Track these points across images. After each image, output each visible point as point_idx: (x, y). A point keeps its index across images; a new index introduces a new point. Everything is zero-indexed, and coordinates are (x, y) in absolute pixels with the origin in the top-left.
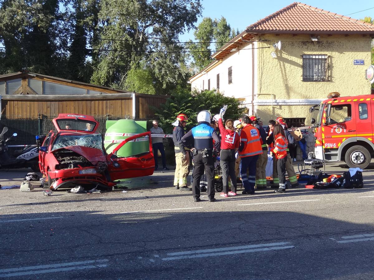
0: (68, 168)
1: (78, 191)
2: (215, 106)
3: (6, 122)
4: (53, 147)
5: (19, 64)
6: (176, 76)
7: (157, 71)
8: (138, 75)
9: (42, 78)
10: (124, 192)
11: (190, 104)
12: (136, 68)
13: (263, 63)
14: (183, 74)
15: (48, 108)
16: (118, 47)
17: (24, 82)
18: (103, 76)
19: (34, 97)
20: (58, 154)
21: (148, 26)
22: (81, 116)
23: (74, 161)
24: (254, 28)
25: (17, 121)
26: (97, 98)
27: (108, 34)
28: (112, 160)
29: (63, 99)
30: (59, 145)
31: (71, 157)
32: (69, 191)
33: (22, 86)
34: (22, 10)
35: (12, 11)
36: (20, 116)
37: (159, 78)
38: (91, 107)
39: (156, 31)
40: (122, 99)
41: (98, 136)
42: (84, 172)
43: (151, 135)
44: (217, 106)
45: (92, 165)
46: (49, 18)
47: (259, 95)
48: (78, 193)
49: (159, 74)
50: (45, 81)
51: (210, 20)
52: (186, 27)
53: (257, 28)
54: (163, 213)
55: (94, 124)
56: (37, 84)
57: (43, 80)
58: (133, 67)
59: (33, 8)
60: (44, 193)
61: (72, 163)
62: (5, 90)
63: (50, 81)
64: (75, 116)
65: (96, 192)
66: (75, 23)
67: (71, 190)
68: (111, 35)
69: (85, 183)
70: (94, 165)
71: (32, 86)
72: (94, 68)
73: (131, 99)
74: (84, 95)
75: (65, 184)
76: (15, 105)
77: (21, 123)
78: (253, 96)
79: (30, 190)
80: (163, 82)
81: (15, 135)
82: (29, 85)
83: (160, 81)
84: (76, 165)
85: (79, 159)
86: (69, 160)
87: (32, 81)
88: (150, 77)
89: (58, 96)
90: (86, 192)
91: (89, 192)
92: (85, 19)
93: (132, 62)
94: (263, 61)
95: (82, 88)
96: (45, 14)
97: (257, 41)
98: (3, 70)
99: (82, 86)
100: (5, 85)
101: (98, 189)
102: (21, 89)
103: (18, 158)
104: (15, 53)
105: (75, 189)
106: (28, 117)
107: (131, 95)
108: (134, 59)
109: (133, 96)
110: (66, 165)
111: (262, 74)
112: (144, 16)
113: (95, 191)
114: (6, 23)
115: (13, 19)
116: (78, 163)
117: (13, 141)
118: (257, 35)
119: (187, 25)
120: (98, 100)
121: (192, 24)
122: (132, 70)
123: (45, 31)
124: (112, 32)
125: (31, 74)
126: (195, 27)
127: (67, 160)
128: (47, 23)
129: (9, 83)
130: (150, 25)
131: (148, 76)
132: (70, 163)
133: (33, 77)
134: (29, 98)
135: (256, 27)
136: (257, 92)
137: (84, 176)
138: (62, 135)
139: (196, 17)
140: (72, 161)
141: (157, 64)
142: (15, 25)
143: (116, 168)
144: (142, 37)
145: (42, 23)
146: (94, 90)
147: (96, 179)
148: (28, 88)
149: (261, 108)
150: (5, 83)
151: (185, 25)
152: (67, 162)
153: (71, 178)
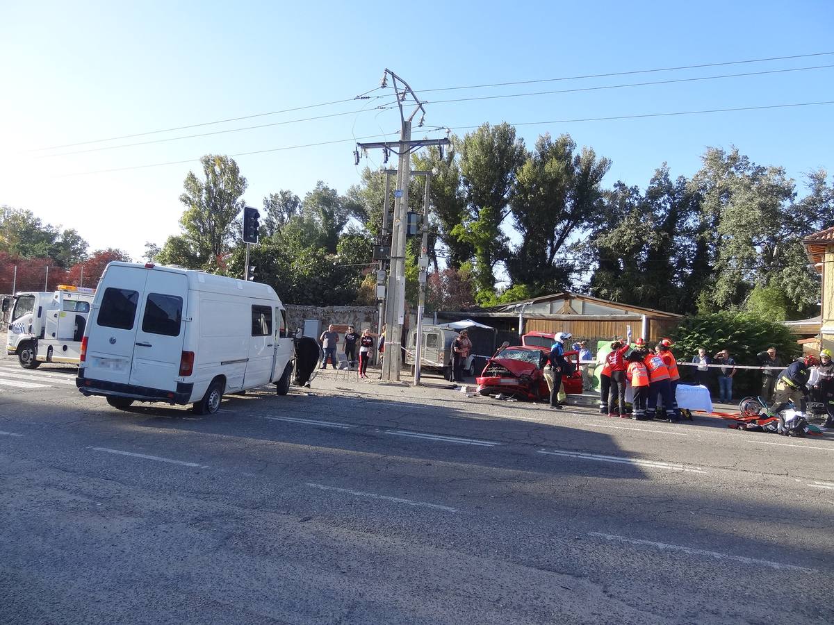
0: (493, 377)
8: (764, 295)
9: (582, 298)
17: (566, 302)
19: (575, 317)
23: (498, 371)
30: (500, 357)
31: (499, 368)
32: (493, 397)
33: (564, 306)
37: (792, 298)
40: (631, 321)
41: (536, 352)
42: (504, 381)
45: (516, 377)
47: (828, 320)
48: (498, 399)
49: (792, 294)
50: (585, 301)
53: (823, 237)
56: (577, 304)
57: (583, 301)
62: (549, 309)
63: (590, 301)
69: (505, 391)
70: (518, 377)
71: (573, 306)
75: (487, 389)
76: (535, 323)
82: (570, 305)
84: (498, 374)
85: (504, 370)
87: (574, 301)
88: (780, 297)
90: (503, 399)
99: (620, 307)
100: (550, 305)
101: (514, 398)
102: (563, 310)
105: (497, 395)
107: (640, 317)
109: (644, 318)
110: (491, 374)
116: (501, 373)
129: (553, 304)
137: (504, 385)
140: (496, 371)
141: (790, 282)
144: (777, 249)
147: (516, 389)
148: (569, 308)
152: (492, 371)
153: (492, 386)
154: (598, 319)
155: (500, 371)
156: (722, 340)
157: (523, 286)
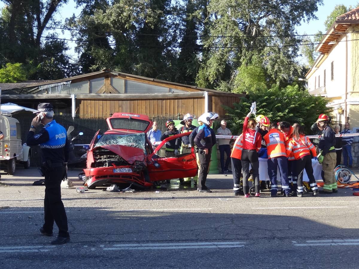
0: (104, 166)
1: (113, 189)
2: (293, 106)
3: (79, 121)
4: (95, 145)
5: (127, 62)
6: (291, 73)
7: (269, 67)
8: (249, 72)
9: (124, 76)
10: (157, 192)
11: (265, 104)
12: (247, 64)
13: (357, 56)
14: (298, 70)
15: (120, 107)
16: (227, 41)
17: (107, 81)
18: (212, 73)
19: (107, 96)
20: (98, 152)
21: (261, 18)
22: (135, 116)
23: (109, 160)
24: (346, 18)
25: (89, 121)
26: (169, 97)
27: (217, 28)
28: (153, 160)
29: (135, 98)
30: (101, 143)
31: (108, 156)
32: (105, 190)
33: (105, 85)
34: (129, 6)
35: (119, 7)
36: (93, 115)
37: (272, 75)
38: (162, 106)
39: (269, 23)
40: (194, 98)
41: (141, 135)
42: (118, 171)
43: (216, 136)
44: (296, 105)
45: (129, 164)
46: (157, 13)
47: (353, 93)
48: (112, 191)
49: (271, 71)
50: (128, 79)
51: (344, 8)
52: (306, 18)
53: (350, 18)
54: (166, 212)
55: (146, 123)
56: (119, 82)
57: (125, 79)
58: (243, 63)
59: (140, 3)
60: (77, 190)
61: (107, 161)
62: (88, 89)
63: (133, 80)
64: (129, 115)
65: (128, 192)
66: (184, 17)
67: (107, 188)
68: (220, 29)
69: (120, 182)
70: (131, 164)
71: (114, 85)
72: (203, 65)
73: (204, 98)
74: (156, 94)
75: (98, 182)
76: (88, 104)
77: (93, 123)
78: (347, 94)
79: (69, 187)
80: (276, 79)
81: (81, 134)
82: (111, 84)
83: (273, 78)
84: (110, 163)
85: (116, 158)
86: (105, 158)
87: (115, 80)
88: (262, 74)
89: (130, 95)
90: (119, 190)
91: (122, 191)
92: (193, 13)
93: (242, 58)
94: (357, 54)
95: (164, 87)
96: (153, 9)
97: (350, 32)
98: (111, 69)
99: (164, 85)
100: (88, 84)
101: (132, 188)
102: (104, 89)
103: (82, 157)
104: (123, 51)
105: (110, 187)
106: (101, 116)
107: (203, 94)
108: (245, 54)
109: (206, 94)
110: (101, 164)
111: (356, 69)
112: (255, 7)
113: (128, 190)
114: (114, 20)
115: (120, 16)
116: (113, 162)
117: (79, 140)
118: (350, 25)
119: (307, 14)
120: (170, 99)
121: (312, 14)
122: (243, 66)
123: (153, 27)
124: (222, 26)
125: (114, 73)
126: (316, 17)
127: (104, 158)
128: (155, 18)
129: (92, 82)
130: (264, 16)
131: (260, 73)
132: (106, 162)
133: (116, 76)
134: (101, 97)
135: (348, 17)
136: (350, 89)
137: (118, 175)
138: (106, 134)
139: (316, 5)
140: (107, 160)
141: (269, 60)
142: (123, 21)
143: (156, 168)
144: (256, 30)
145: (150, 19)
146: (176, 89)
147: (133, 178)
148: (111, 87)
149: (353, 108)
150: (89, 82)
151: (305, 15)
152: (103, 160)
153: (105, 177)
154: (161, 97)
155: (112, 160)
156: (281, 114)
157: (18, 65)
